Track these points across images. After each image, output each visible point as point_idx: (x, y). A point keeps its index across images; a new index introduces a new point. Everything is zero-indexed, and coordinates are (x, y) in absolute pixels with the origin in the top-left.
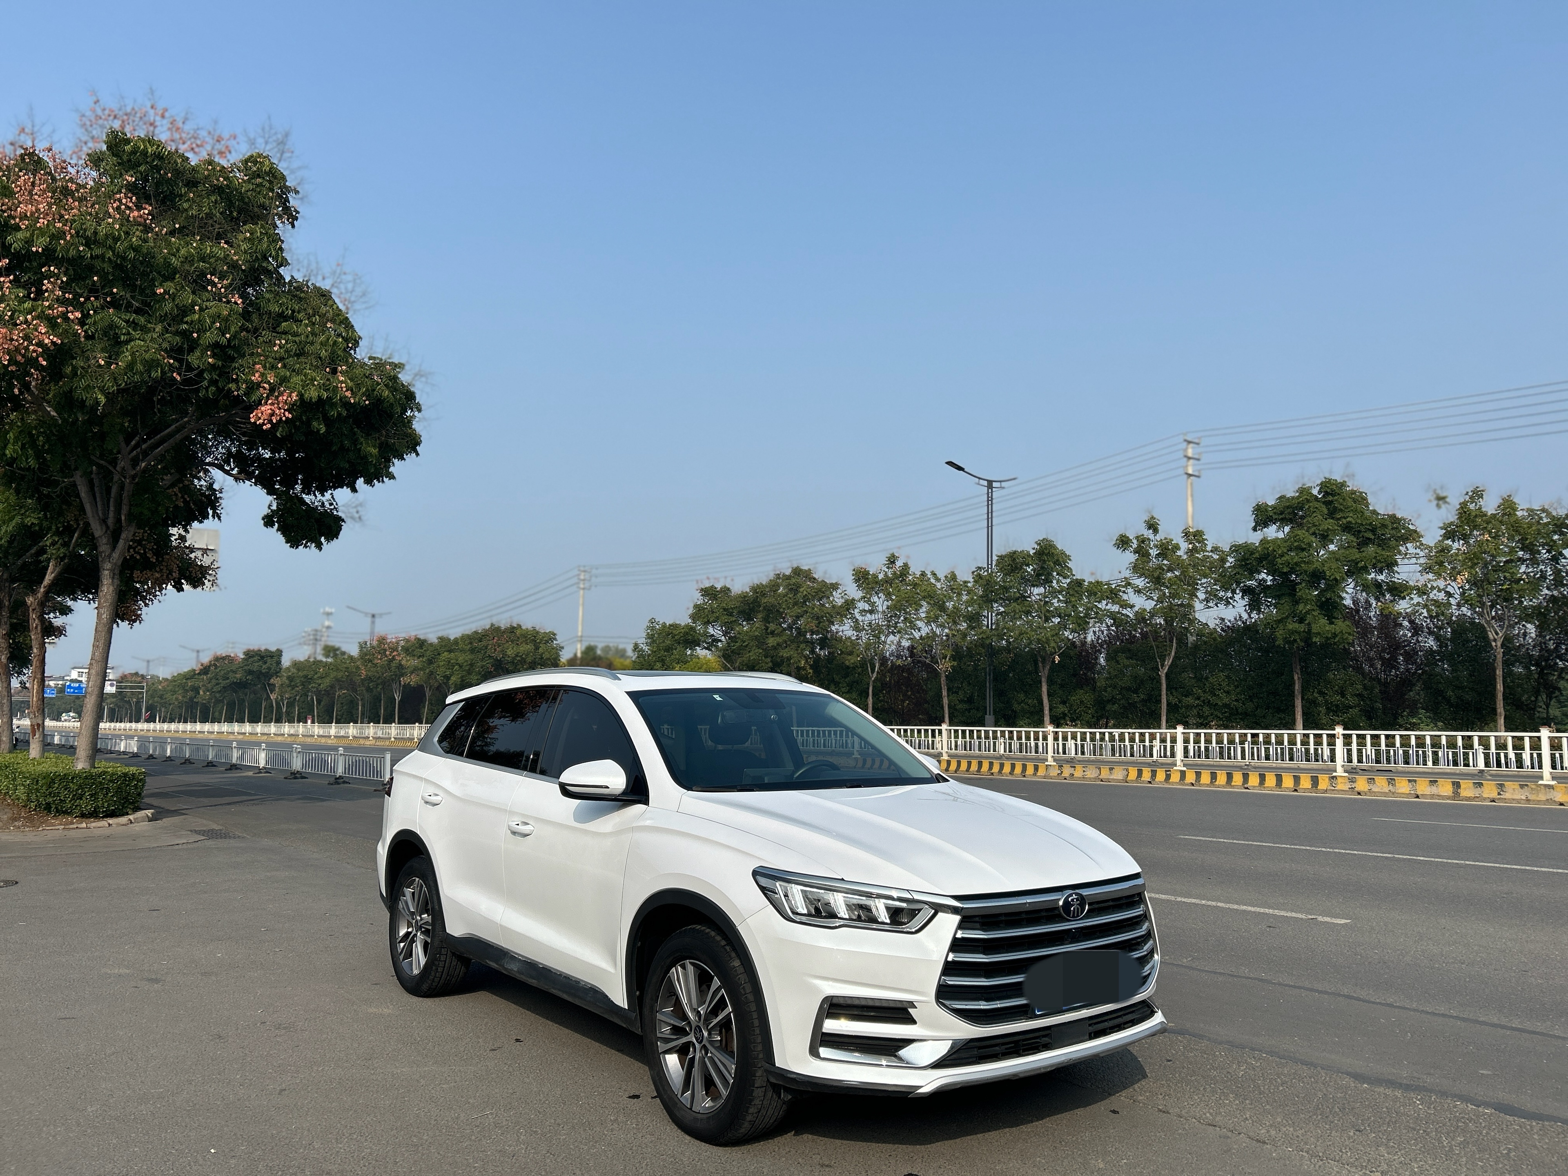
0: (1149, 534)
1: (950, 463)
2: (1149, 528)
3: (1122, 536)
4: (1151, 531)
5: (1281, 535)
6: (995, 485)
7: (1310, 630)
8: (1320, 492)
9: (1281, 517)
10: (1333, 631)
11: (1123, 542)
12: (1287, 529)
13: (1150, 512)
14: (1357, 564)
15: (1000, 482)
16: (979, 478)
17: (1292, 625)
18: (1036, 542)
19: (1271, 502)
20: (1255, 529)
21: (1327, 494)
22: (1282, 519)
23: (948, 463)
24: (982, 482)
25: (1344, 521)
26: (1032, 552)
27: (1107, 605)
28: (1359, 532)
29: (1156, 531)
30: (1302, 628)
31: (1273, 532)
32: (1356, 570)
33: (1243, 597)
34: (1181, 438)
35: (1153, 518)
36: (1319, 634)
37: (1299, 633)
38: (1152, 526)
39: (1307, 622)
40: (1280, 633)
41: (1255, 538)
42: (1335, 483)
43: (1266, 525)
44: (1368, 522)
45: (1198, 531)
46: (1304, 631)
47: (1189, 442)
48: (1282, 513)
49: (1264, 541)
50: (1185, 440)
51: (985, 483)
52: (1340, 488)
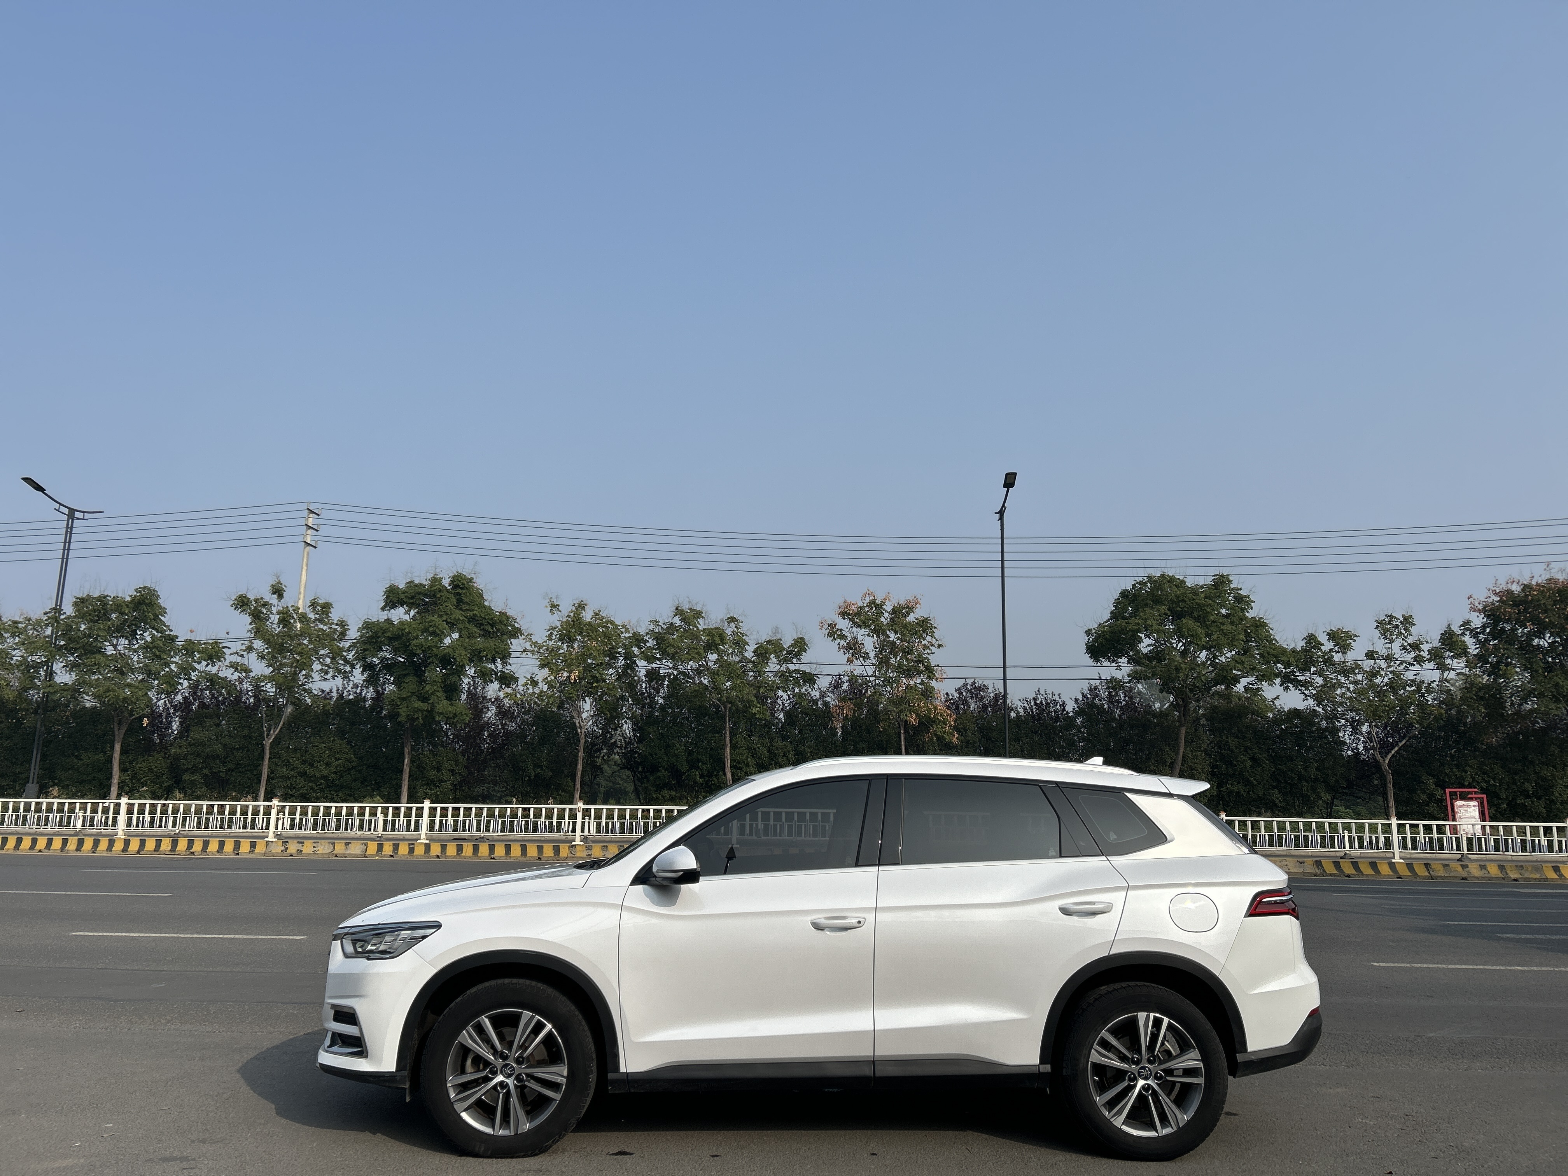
0: (273, 599)
1: (29, 481)
2: (274, 593)
3: (241, 596)
4: (275, 596)
5: (407, 617)
6: (77, 514)
7: (432, 710)
8: (450, 585)
9: (411, 601)
10: (454, 712)
11: (242, 603)
12: (412, 613)
13: (278, 578)
14: (480, 652)
15: (84, 512)
16: (61, 504)
17: (418, 704)
18: (136, 590)
19: (402, 586)
20: (383, 609)
21: (456, 587)
22: (412, 603)
23: (24, 479)
24: (63, 509)
25: (471, 613)
26: (128, 599)
27: (206, 666)
28: (481, 624)
29: (280, 596)
30: (425, 706)
31: (399, 615)
32: (476, 657)
33: (362, 673)
34: (305, 506)
35: (279, 583)
36: (442, 713)
37: (422, 711)
38: (278, 591)
39: (430, 702)
40: (403, 711)
41: (382, 616)
42: (465, 578)
43: (393, 607)
44: (490, 617)
45: (327, 603)
46: (427, 711)
47: (312, 512)
48: (412, 598)
49: (388, 621)
50: (308, 509)
51: (66, 511)
52: (468, 583)
